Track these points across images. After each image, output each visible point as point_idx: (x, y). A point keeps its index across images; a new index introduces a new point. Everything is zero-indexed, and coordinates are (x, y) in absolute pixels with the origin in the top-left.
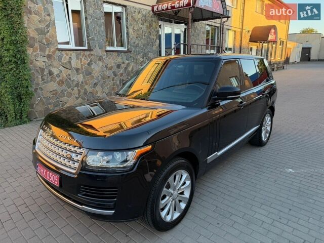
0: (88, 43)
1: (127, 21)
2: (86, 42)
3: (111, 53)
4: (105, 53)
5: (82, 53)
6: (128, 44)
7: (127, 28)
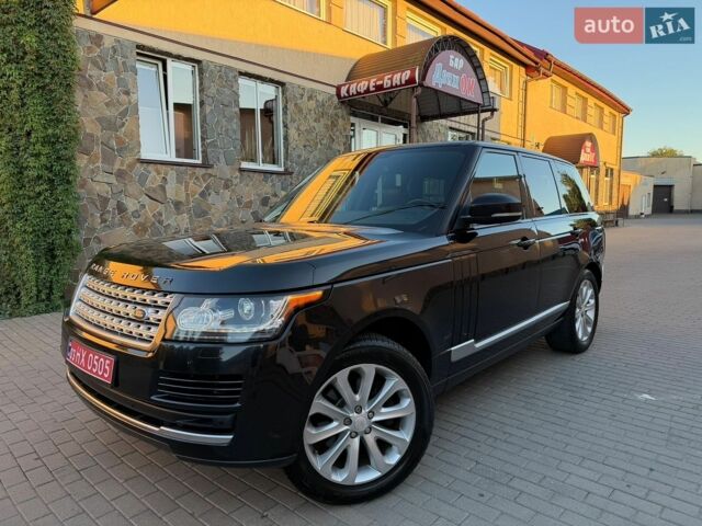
0: (203, 152)
1: (285, 113)
2: (200, 149)
3: (251, 174)
4: (238, 174)
5: (190, 170)
6: (286, 158)
7: (285, 126)
